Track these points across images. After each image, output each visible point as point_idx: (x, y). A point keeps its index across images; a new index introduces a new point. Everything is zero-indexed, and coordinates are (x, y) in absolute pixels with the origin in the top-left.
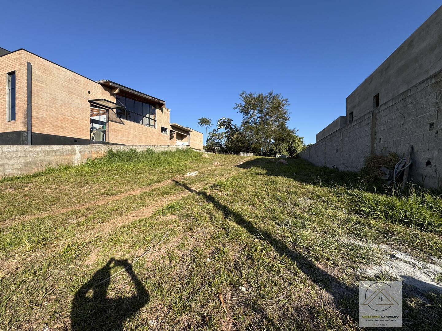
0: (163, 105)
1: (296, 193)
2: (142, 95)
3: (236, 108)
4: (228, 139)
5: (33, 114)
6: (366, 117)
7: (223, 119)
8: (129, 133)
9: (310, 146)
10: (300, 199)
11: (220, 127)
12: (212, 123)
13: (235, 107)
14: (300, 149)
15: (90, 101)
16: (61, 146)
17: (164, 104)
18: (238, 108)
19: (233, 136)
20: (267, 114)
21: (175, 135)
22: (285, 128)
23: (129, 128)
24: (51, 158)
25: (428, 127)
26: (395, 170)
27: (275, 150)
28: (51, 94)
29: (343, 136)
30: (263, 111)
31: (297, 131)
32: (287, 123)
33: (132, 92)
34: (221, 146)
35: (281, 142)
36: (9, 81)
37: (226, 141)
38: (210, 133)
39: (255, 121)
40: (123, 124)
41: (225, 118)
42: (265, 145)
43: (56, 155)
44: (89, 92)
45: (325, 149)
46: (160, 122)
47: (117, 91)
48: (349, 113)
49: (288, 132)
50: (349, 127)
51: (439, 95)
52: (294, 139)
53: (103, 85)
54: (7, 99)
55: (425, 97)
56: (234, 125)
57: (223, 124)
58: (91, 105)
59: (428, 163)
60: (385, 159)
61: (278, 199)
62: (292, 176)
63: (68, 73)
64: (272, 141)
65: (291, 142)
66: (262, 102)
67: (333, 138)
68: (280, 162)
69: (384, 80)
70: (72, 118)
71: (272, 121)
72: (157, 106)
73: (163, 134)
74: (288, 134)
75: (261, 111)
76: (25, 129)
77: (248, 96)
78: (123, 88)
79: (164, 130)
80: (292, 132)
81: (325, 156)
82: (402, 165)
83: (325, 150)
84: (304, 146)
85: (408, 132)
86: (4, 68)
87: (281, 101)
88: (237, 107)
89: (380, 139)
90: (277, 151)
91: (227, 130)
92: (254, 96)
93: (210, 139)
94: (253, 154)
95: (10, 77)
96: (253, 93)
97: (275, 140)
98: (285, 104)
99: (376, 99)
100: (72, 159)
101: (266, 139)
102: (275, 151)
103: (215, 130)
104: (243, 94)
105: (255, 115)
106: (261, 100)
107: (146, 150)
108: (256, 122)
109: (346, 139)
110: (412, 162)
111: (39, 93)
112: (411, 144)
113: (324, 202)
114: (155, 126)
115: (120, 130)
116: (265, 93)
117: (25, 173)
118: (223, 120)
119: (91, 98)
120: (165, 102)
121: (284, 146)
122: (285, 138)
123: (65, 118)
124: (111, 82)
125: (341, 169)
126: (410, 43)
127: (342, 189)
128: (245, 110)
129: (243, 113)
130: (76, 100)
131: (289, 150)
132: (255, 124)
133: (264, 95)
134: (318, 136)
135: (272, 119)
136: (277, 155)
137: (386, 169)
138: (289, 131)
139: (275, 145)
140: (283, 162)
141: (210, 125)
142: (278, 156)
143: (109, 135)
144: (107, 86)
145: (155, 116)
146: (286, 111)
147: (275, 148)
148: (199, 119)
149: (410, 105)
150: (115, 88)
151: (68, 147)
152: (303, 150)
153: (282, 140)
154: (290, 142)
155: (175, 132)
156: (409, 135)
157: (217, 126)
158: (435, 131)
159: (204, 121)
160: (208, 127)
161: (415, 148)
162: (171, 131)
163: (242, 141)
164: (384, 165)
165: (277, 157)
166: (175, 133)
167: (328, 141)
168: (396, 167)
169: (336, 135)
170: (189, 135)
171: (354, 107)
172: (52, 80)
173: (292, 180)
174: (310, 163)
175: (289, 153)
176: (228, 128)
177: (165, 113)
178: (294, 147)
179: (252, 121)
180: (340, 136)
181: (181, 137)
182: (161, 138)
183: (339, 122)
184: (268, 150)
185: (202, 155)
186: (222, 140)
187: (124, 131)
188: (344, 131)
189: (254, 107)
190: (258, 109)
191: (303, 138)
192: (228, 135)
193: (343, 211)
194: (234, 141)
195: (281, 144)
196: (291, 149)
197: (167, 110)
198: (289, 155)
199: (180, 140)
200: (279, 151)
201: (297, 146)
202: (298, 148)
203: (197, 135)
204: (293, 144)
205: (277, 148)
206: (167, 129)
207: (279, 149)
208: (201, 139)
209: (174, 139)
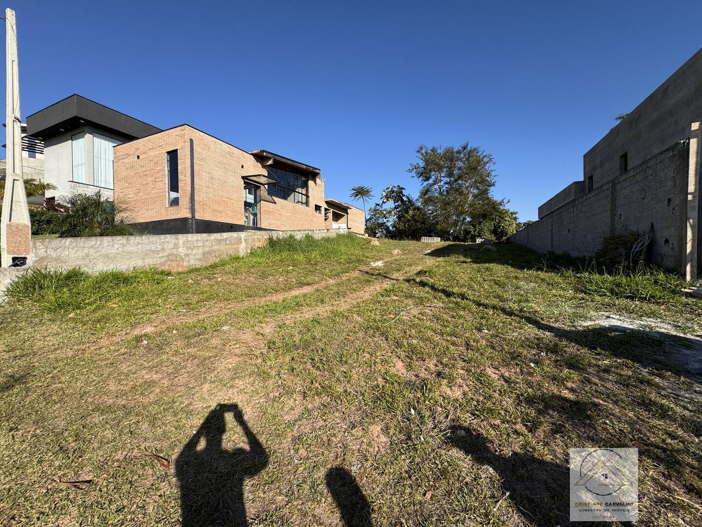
0: (317, 174)
1: (516, 278)
2: (296, 164)
3: (410, 171)
4: (399, 218)
5: (196, 198)
6: (605, 188)
7: (391, 187)
8: (281, 215)
9: (529, 225)
10: (522, 283)
11: (386, 200)
12: (372, 193)
13: (409, 170)
14: (512, 230)
15: (243, 178)
16: (230, 233)
17: (319, 173)
18: (415, 170)
19: (407, 212)
20: (460, 177)
21: (330, 215)
22: (488, 198)
23: (281, 208)
24: (222, 247)
25: (666, 202)
26: (632, 250)
27: (472, 233)
28: (209, 173)
29: (576, 210)
30: (453, 173)
31: (508, 202)
32: (490, 191)
33: (285, 161)
34: (387, 228)
35: (482, 220)
36: (168, 161)
37: (396, 221)
38: (371, 209)
39: (440, 190)
40: (275, 203)
41: (394, 187)
42: (457, 226)
43: (226, 244)
44: (242, 167)
45: (552, 229)
46: (313, 197)
47: (270, 162)
48: (588, 177)
49: (493, 204)
50: (584, 199)
51: (675, 169)
52: (502, 214)
53: (255, 155)
54: (167, 182)
55: (664, 169)
56: (407, 197)
57: (390, 196)
58: (245, 182)
59: (667, 241)
60: (624, 239)
61: (497, 284)
62: (508, 264)
63: (223, 146)
64: (468, 219)
65: (498, 219)
66: (452, 160)
67: (564, 213)
68: (486, 248)
69: (633, 135)
70: (228, 200)
71: (467, 188)
72: (310, 177)
73: (317, 214)
74: (494, 208)
75: (450, 175)
76: (189, 216)
77: (429, 151)
78: (277, 158)
79: (318, 208)
80: (500, 204)
81: (552, 239)
82: (640, 244)
83: (552, 230)
84: (518, 225)
85: (649, 207)
86: (162, 146)
87: (481, 157)
88: (413, 169)
89: (621, 215)
90: (476, 234)
91: (396, 204)
92: (439, 152)
93: (370, 219)
94: (440, 238)
95: (169, 156)
96: (436, 147)
97: (473, 217)
98: (487, 162)
99: (624, 159)
100: (239, 248)
101: (458, 216)
103: (379, 205)
104: (422, 149)
105: (441, 181)
106: (450, 156)
107: (304, 236)
108: (442, 190)
109: (580, 215)
110: (651, 240)
111: (200, 172)
112: (652, 221)
113: (548, 284)
114: (307, 204)
115: (272, 211)
116: (457, 147)
117: (204, 264)
118: (390, 189)
119: (245, 174)
120: (320, 170)
121: (487, 226)
122: (489, 214)
123: (222, 200)
124: (266, 152)
125: (574, 254)
126: (664, 90)
127: (570, 273)
128: (425, 174)
129: (421, 179)
130: (231, 177)
131: (494, 232)
132: (441, 193)
133: (456, 150)
134: (541, 209)
135: (467, 184)
136: (477, 240)
137: (623, 250)
138: (495, 202)
139: (472, 225)
140: (490, 249)
141: (370, 197)
142: (479, 241)
143: (262, 219)
144: (260, 158)
145: (307, 191)
146: (489, 173)
147: (472, 229)
148: (353, 189)
149: (650, 177)
150: (268, 159)
151: (235, 235)
152: (517, 231)
153: (484, 216)
154: (496, 219)
155: (330, 210)
156: (650, 211)
157: (381, 199)
158: (672, 207)
159: (361, 192)
160: (366, 200)
161: (655, 224)
162: (326, 209)
163: (422, 220)
164: (622, 245)
165: (478, 242)
166: (330, 212)
167: (556, 217)
168: (634, 247)
169: (567, 210)
170: (347, 214)
171: (595, 168)
172: (210, 156)
173: (509, 267)
174: (530, 249)
175: (495, 236)
176: (397, 202)
177: (319, 185)
178: (503, 226)
179: (436, 190)
180: (572, 210)
181: (337, 217)
182: (315, 219)
183: (573, 190)
184: (462, 233)
185: (370, 242)
186: (389, 219)
187: (276, 212)
188: (578, 204)
189: (440, 169)
190: (445, 170)
191: (517, 213)
192: (398, 211)
193: (569, 291)
194: (409, 220)
195: (482, 222)
196: (498, 230)
197: (324, 181)
198: (496, 239)
199: (337, 221)
200: (479, 233)
201: (507, 226)
202: (510, 228)
203: (357, 213)
204: (500, 222)
205: (476, 229)
206: (321, 207)
207: (479, 231)
208: (361, 219)
209: (330, 220)
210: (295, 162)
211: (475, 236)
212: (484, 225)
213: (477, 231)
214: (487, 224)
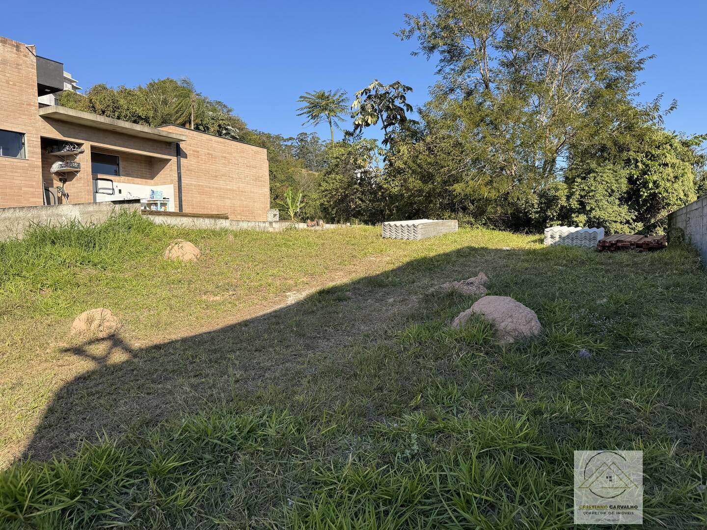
3: (406, 35)
13: (403, 32)
14: (682, 192)
18: (417, 33)
21: (84, 161)
27: (563, 202)
31: (671, 109)
49: (629, 116)
52: (655, 147)
56: (419, 111)
65: (642, 162)
74: (629, 128)
80: (647, 114)
88: (412, 31)
90: (575, 204)
102: (562, 207)
129: (437, 56)
131: (631, 198)
147: (562, 192)
153: (602, 153)
154: (636, 161)
155: (80, 145)
166: (82, 152)
170: (179, 154)
176: (391, 124)
178: (655, 182)
195: (592, 171)
196: (642, 193)
197: (18, 47)
198: (635, 218)
199: (142, 177)
200: (582, 204)
201: (668, 180)
202: (676, 186)
203: (230, 153)
204: (648, 170)
205: (574, 190)
206: (24, 134)
207: (582, 197)
208: (254, 170)
209: (82, 176)
211: (572, 211)
212: (599, 179)
213: (577, 196)
214: (608, 176)
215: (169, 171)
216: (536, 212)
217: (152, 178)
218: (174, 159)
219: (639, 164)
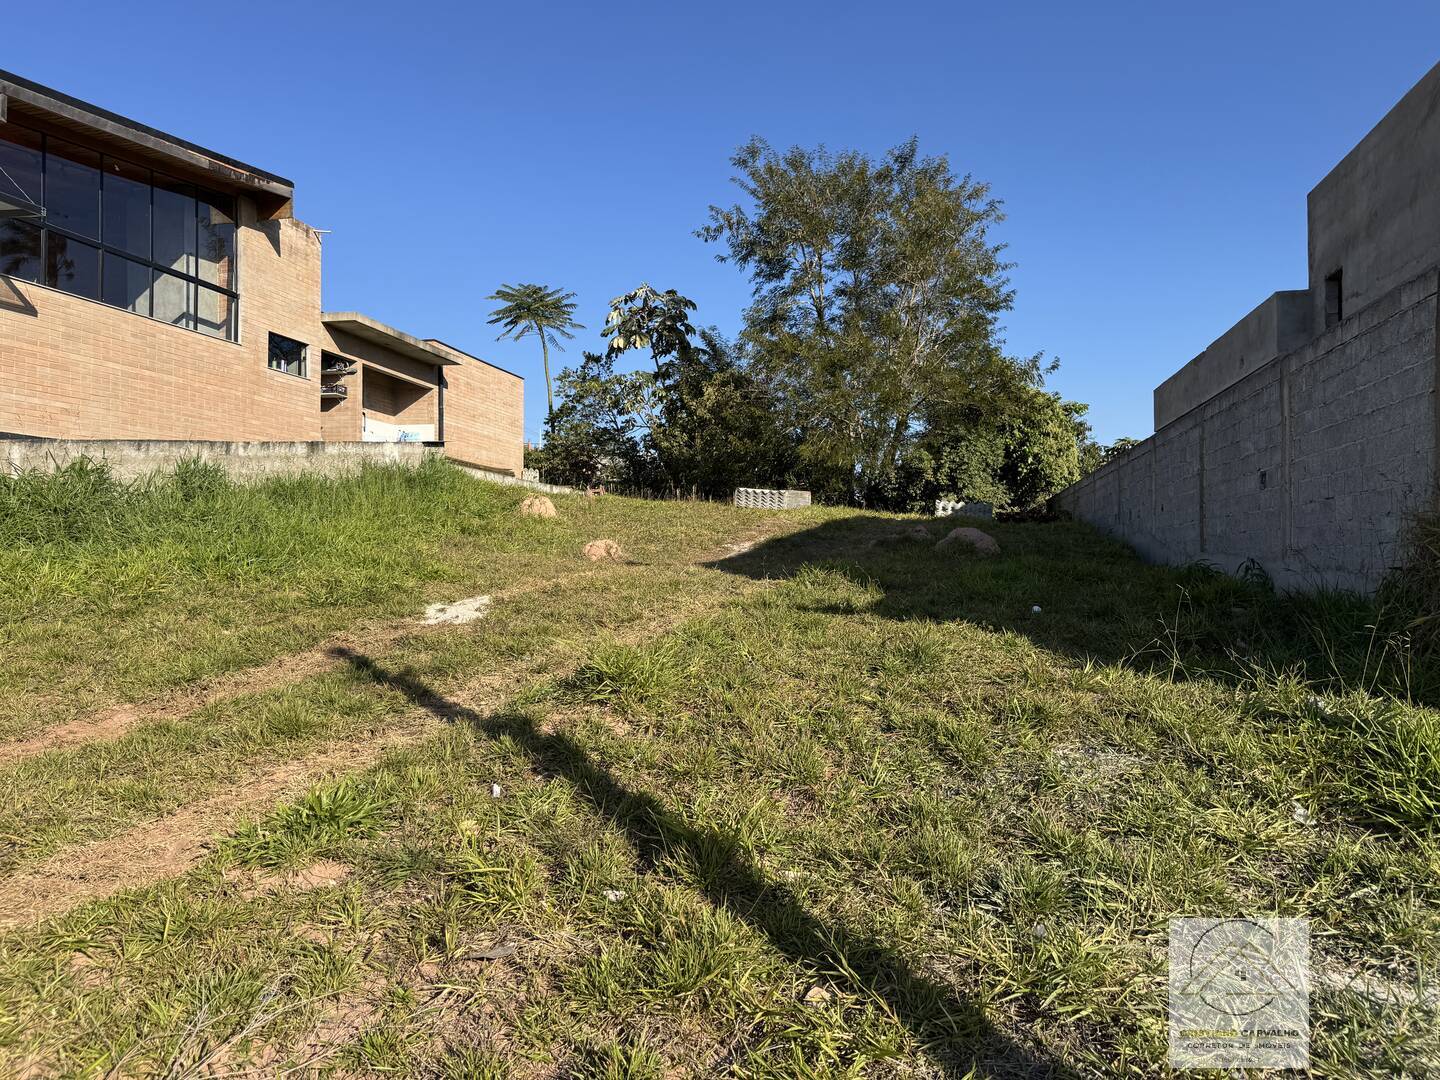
0: (280, 201)
1: (1040, 717)
3: (711, 234)
4: (671, 411)
6: (1407, 300)
7: (641, 293)
8: (66, 369)
9: (1122, 453)
10: (1062, 753)
11: (621, 343)
12: (576, 316)
13: (707, 229)
14: (1066, 469)
17: (287, 199)
18: (727, 233)
19: (698, 393)
20: (889, 270)
21: (353, 384)
23: (65, 335)
27: (929, 476)
29: (1291, 396)
30: (863, 254)
31: (1053, 368)
32: (998, 325)
33: (88, 119)
34: (629, 451)
35: (962, 432)
37: (660, 425)
38: (566, 375)
39: (820, 314)
40: (29, 309)
41: (654, 293)
42: (876, 449)
45: (1202, 469)
46: (260, 301)
48: (1324, 273)
49: (1002, 373)
50: (1321, 352)
52: (1033, 411)
56: (704, 335)
57: (640, 326)
61: (940, 751)
62: (1021, 623)
64: (916, 426)
65: (1019, 429)
66: (860, 204)
67: (1245, 409)
68: (956, 540)
71: (913, 309)
72: (245, 211)
73: (282, 377)
74: (1004, 386)
75: (853, 258)
77: (782, 165)
78: (27, 95)
79: (284, 350)
80: (1025, 372)
81: (1201, 508)
83: (1201, 474)
84: (1090, 451)
87: (961, 198)
88: (719, 230)
90: (944, 481)
91: (664, 360)
92: (814, 168)
93: (565, 411)
94: (808, 494)
96: (808, 151)
97: (932, 419)
101: (880, 415)
102: (928, 482)
103: (597, 360)
104: (753, 153)
105: (820, 280)
106: (855, 190)
107: (170, 469)
108: (826, 316)
109: (1308, 415)
113: (1193, 762)
114: (229, 327)
115: (10, 350)
118: (638, 304)
120: (289, 184)
121: (982, 452)
122: (984, 408)
125: (1286, 578)
127: (1289, 690)
128: (763, 249)
129: (751, 267)
131: (1007, 474)
132: (821, 327)
134: (1162, 396)
135: (915, 299)
136: (940, 505)
138: (1007, 367)
139: (929, 447)
140: (971, 544)
141: (568, 329)
142: (946, 506)
145: (232, 268)
147: (928, 464)
148: (501, 294)
152: (1084, 472)
153: (972, 416)
154: (1012, 428)
155: (352, 362)
157: (605, 335)
159: (532, 308)
160: (552, 339)
162: (328, 359)
163: (748, 423)
165: (940, 513)
166: (352, 373)
167: (1217, 423)
169: (1258, 395)
170: (441, 382)
171: (1348, 244)
173: (1024, 642)
175: (1010, 490)
176: (666, 352)
177: (293, 251)
178: (1035, 456)
179: (806, 314)
180: (1276, 396)
181: (389, 395)
182: (266, 398)
183: (1275, 323)
184: (893, 475)
185: (516, 503)
186: (634, 415)
187: (33, 355)
188: (1299, 370)
189: (816, 233)
190: (837, 240)
191: (1086, 407)
192: (667, 389)
193: (1291, 810)
194: (703, 423)
195: (963, 438)
196: (1020, 469)
197: (307, 231)
198: (1010, 502)
199: (385, 412)
200: (952, 479)
201: (1051, 453)
202: (1060, 461)
203: (488, 384)
204: (1027, 440)
205: (943, 462)
206: (305, 345)
207: (951, 470)
208: (510, 410)
209: (349, 405)
210: (147, 130)
211: (938, 488)
212: (971, 448)
213: (945, 470)
214: (982, 446)
215: (426, 404)
216: (894, 489)
217: (394, 413)
218: (436, 388)
219: (1016, 432)
